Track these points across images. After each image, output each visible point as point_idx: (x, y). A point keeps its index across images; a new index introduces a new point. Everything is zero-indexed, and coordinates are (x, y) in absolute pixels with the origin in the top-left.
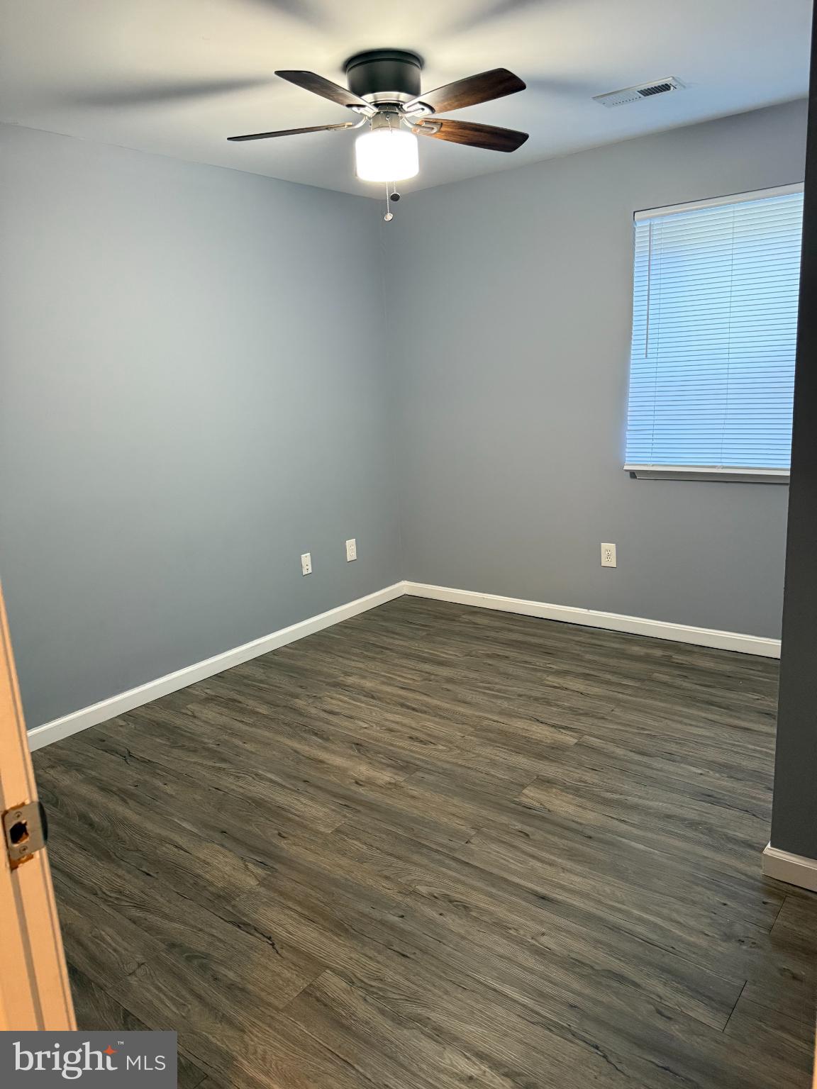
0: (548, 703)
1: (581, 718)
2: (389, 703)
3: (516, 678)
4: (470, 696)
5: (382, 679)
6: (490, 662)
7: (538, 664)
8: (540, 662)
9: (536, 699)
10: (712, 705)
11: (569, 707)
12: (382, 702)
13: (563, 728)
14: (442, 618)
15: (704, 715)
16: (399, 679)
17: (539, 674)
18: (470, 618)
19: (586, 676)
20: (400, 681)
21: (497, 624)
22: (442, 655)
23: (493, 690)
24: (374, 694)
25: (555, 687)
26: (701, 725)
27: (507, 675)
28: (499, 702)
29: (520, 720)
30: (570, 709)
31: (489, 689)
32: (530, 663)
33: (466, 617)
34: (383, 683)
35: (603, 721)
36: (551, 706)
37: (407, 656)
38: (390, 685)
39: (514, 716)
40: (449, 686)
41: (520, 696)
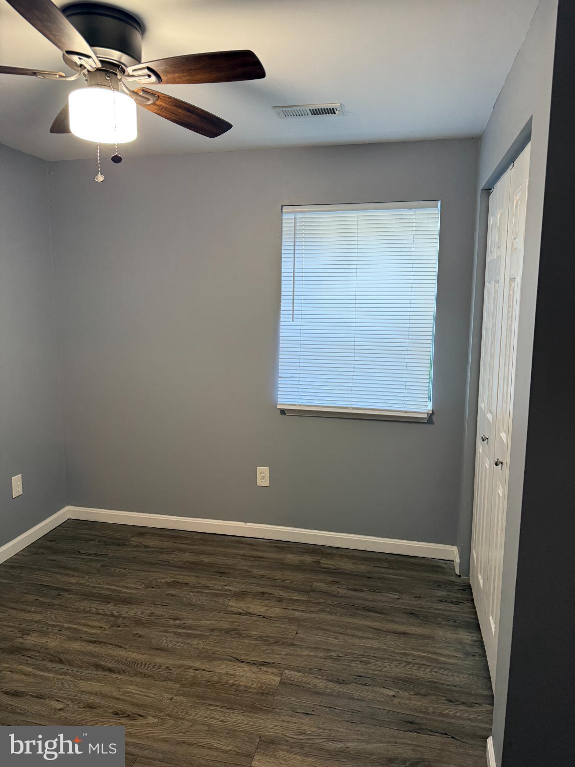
0: (240, 635)
1: (274, 648)
2: (81, 667)
3: (202, 608)
4: (165, 641)
5: (67, 633)
6: (172, 592)
7: (216, 587)
8: (217, 584)
9: (228, 632)
10: (370, 611)
11: (260, 637)
12: (73, 666)
13: (263, 665)
14: (113, 544)
15: (368, 623)
16: (85, 629)
17: (221, 600)
18: (141, 540)
19: (262, 595)
20: (86, 633)
21: (166, 544)
22: (124, 590)
23: (183, 628)
24: (62, 656)
25: (240, 614)
26: (370, 635)
27: (194, 607)
28: (194, 642)
29: (221, 662)
30: (260, 638)
31: (180, 627)
32: (208, 588)
33: (135, 540)
34: (69, 638)
35: (293, 648)
36: (243, 638)
37: (87, 596)
38: (77, 639)
39: (214, 659)
40: (140, 631)
41: (212, 630)
